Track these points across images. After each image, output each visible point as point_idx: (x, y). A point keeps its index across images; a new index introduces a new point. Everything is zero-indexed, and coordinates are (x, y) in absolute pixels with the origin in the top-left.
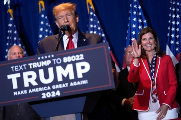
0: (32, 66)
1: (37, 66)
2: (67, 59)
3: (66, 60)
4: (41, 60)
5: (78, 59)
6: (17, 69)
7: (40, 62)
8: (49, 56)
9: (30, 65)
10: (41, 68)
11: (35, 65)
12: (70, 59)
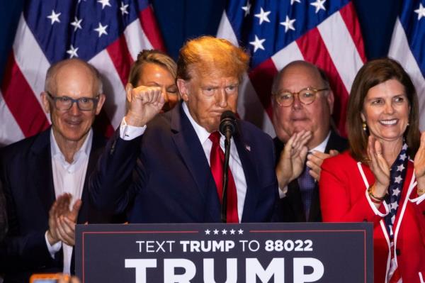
0: (188, 246)
1: (200, 248)
2: (274, 245)
3: (271, 246)
4: (212, 237)
5: (298, 249)
6: (149, 249)
7: (209, 242)
8: (233, 232)
9: (184, 243)
10: (210, 255)
11: (195, 246)
12: (281, 246)
